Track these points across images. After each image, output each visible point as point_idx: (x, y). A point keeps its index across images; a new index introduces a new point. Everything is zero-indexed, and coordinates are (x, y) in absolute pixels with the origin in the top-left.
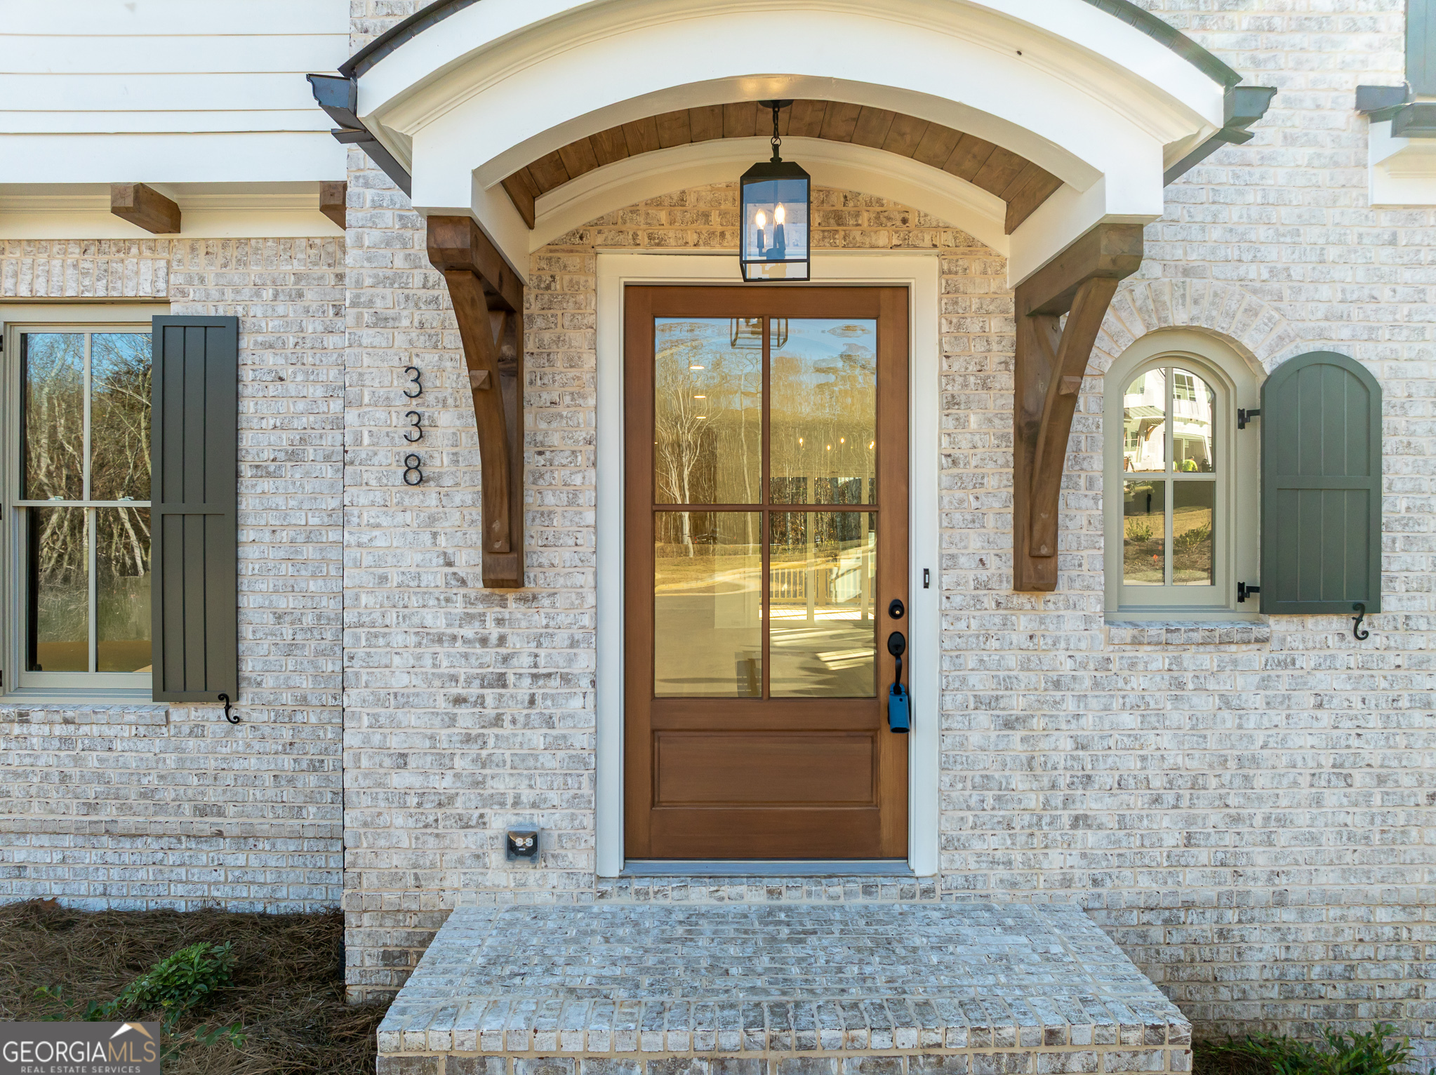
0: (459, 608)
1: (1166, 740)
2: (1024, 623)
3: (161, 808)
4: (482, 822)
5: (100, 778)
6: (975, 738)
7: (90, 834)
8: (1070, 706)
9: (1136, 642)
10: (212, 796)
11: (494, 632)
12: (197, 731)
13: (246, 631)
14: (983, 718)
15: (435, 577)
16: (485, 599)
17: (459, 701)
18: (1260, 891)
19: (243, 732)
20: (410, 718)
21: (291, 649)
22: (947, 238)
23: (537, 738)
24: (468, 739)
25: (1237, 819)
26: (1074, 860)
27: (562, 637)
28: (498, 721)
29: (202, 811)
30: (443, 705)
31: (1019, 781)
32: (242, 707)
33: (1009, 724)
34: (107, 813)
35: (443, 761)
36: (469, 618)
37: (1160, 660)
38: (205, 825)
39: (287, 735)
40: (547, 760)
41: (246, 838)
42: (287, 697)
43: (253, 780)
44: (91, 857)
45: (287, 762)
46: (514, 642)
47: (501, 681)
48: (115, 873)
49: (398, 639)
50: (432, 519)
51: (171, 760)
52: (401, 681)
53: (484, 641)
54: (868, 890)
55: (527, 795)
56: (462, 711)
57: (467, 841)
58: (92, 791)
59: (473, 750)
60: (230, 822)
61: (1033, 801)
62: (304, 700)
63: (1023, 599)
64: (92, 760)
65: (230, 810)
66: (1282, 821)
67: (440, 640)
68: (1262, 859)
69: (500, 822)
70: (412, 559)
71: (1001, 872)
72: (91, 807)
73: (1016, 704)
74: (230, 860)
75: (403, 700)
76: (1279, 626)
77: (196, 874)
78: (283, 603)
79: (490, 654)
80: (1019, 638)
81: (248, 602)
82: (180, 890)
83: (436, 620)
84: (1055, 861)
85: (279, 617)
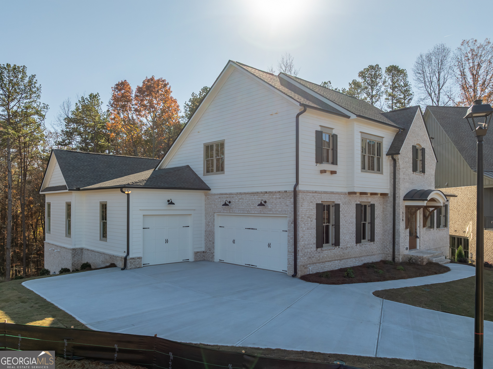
0: (404, 231)
2: (424, 230)
7: (366, 256)
8: (424, 236)
12: (372, 245)
13: (375, 235)
14: (422, 237)
15: (403, 228)
19: (374, 244)
21: (377, 236)
23: (407, 240)
24: (404, 241)
27: (408, 233)
28: (405, 239)
31: (423, 241)
34: (367, 254)
35: (404, 243)
37: (427, 232)
39: (377, 244)
40: (407, 242)
42: (377, 241)
43: (375, 249)
44: (366, 258)
45: (376, 247)
46: (406, 233)
47: (405, 236)
48: (367, 260)
50: (403, 224)
51: (371, 248)
52: (402, 236)
55: (406, 245)
57: (404, 249)
58: (366, 251)
60: (374, 254)
61: (423, 243)
63: (424, 228)
64: (366, 248)
65: (374, 252)
67: (403, 233)
69: (405, 247)
71: (422, 248)
74: (374, 257)
77: (372, 259)
78: (377, 232)
81: (375, 232)
82: (371, 261)
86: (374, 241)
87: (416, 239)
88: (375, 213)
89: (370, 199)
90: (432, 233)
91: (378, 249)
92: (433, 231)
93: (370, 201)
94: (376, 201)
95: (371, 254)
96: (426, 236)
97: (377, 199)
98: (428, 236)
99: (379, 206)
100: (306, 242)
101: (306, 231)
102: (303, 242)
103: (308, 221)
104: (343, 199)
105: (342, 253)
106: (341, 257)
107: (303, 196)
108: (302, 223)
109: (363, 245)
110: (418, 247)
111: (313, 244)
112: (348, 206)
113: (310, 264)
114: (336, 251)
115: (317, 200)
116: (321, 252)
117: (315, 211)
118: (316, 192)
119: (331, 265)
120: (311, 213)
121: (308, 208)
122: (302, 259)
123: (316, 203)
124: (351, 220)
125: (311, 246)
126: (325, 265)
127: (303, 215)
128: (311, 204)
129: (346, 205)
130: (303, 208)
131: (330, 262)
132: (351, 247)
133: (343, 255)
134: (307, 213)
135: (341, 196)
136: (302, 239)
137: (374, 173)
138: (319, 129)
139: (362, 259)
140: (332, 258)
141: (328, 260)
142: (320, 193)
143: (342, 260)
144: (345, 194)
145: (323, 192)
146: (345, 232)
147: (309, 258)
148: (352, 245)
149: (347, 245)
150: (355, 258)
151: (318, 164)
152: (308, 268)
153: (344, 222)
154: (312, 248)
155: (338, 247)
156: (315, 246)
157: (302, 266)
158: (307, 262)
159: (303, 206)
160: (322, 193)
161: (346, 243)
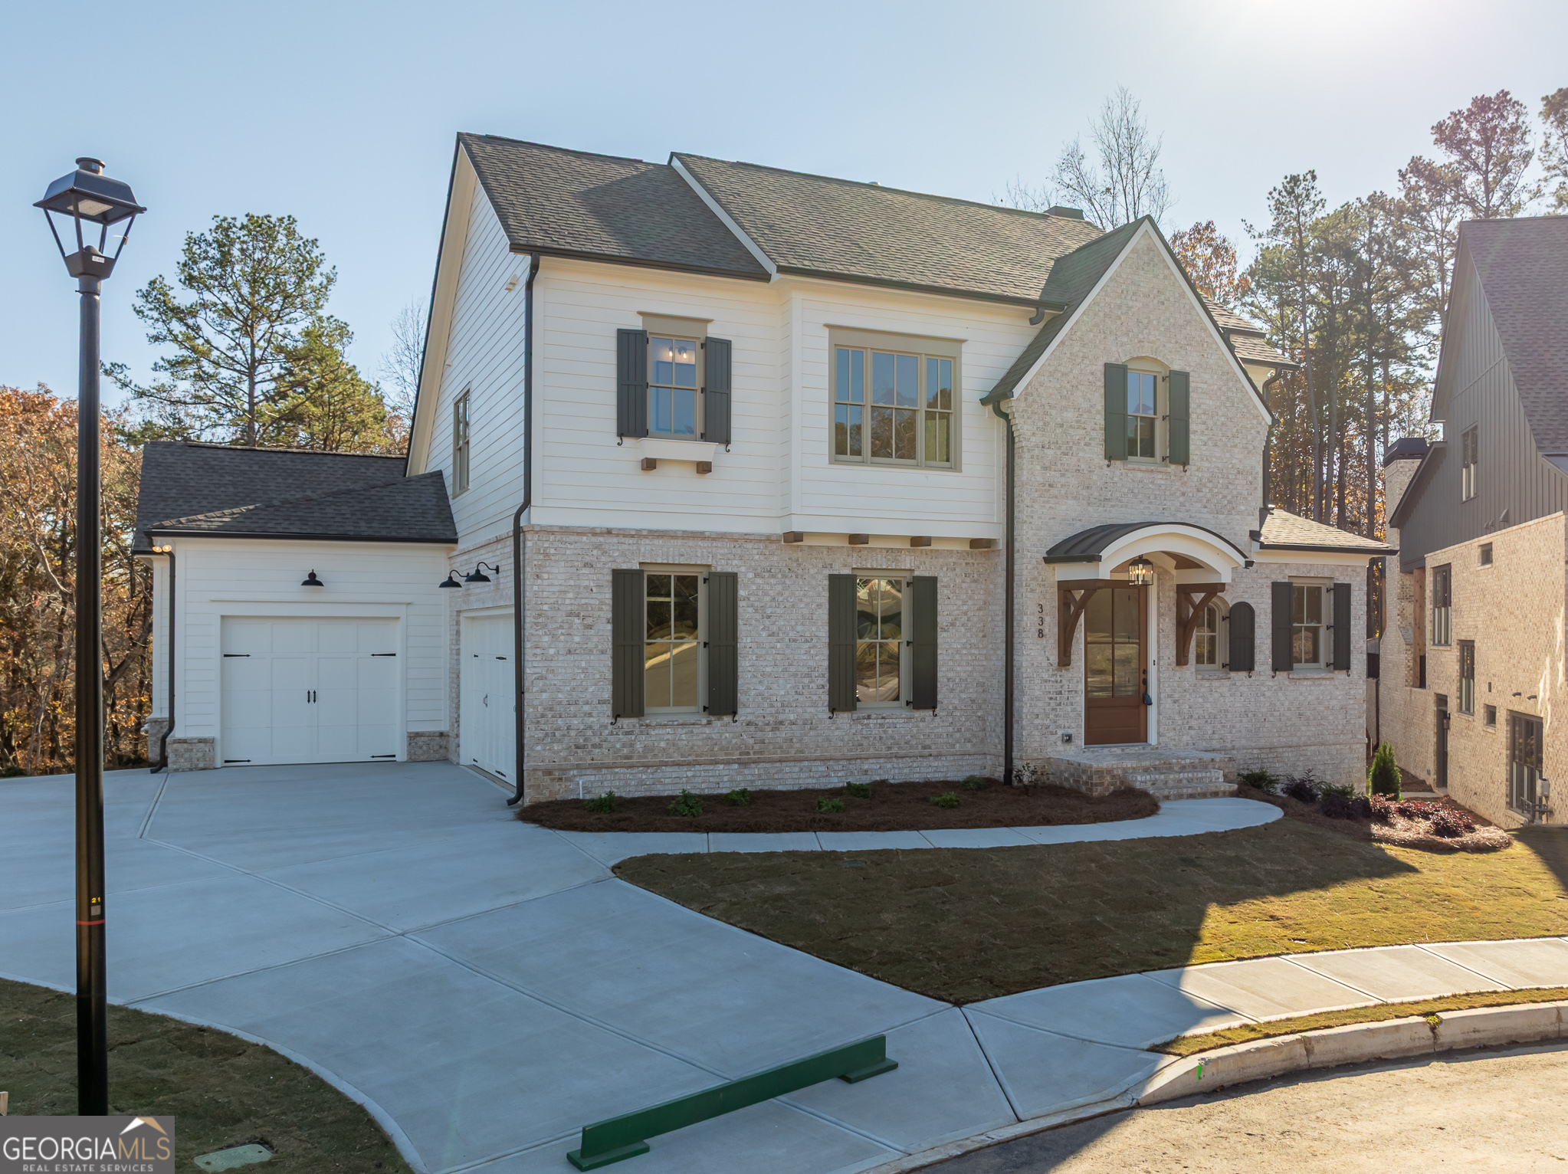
0: (1051, 672)
1: (1209, 705)
2: (1178, 674)
3: (912, 747)
4: (1056, 733)
5: (892, 738)
6: (1167, 706)
7: (888, 758)
8: (1188, 696)
9: (1202, 679)
10: (928, 742)
11: (1059, 679)
12: (923, 720)
13: (939, 685)
14: (1169, 700)
15: (1045, 664)
16: (1057, 670)
17: (1051, 698)
18: (1229, 745)
19: (937, 719)
20: (1040, 704)
21: (952, 690)
22: (1161, 570)
23: (1069, 709)
24: (1053, 709)
25: (1224, 726)
26: (1189, 738)
27: (1075, 680)
28: (1060, 704)
29: (924, 747)
30: (1047, 700)
31: (1177, 717)
32: (937, 711)
33: (1175, 702)
34: (895, 750)
35: (1047, 716)
36: (1053, 675)
37: (1207, 684)
38: (926, 752)
39: (951, 720)
40: (1071, 715)
41: (939, 756)
42: (951, 707)
43: (939, 736)
44: (889, 766)
45: (951, 729)
46: (1064, 682)
47: (1061, 693)
48: (897, 771)
49: (1036, 682)
50: (1045, 647)
51: (915, 730)
52: (1037, 693)
53: (1057, 682)
54: (1144, 749)
55: (1067, 725)
56: (1052, 701)
57: (1053, 738)
58: (889, 742)
59: (1054, 712)
60: (934, 751)
61: (1180, 722)
62: (956, 708)
63: (1178, 668)
64: (890, 731)
65: (933, 747)
66: (1234, 727)
67: (1046, 681)
68: (1229, 736)
69: (1060, 732)
70: (1040, 658)
71: (1174, 742)
72: (889, 748)
73: (1176, 696)
74: (933, 764)
75: (1038, 699)
76: (1233, 674)
77: (923, 770)
78: (950, 675)
79: (1058, 685)
80: (1177, 679)
81: (940, 674)
82: (917, 776)
83: (1046, 676)
84: (1185, 738)
85: (948, 680)
86: (934, 707)
87: (1142, 708)
88: (939, 608)
89: (908, 558)
90: (1242, 689)
91: (958, 735)
92: (1247, 683)
93: (908, 567)
94: (945, 569)
95: (916, 752)
96: (1200, 700)
97: (954, 560)
98: (1211, 699)
99: (964, 585)
100: (560, 695)
101: (561, 658)
102: (545, 696)
103: (570, 627)
104: (757, 557)
105: (751, 741)
106: (748, 753)
107: (546, 545)
108: (540, 632)
109: (869, 717)
110: (1153, 739)
111: (595, 701)
112: (784, 583)
113: (578, 767)
114: (721, 729)
115: (619, 560)
116: (637, 731)
117: (607, 595)
118: (609, 532)
119: (694, 776)
120: (583, 601)
121: (572, 583)
122: (539, 748)
123: (614, 566)
124: (799, 628)
125: (586, 708)
126: (657, 775)
127: (545, 607)
128: (586, 571)
129: (773, 577)
130: (546, 583)
131: (685, 768)
132: (800, 722)
133: (757, 747)
134: (568, 602)
135: (749, 546)
136: (541, 683)
137: (917, 466)
138: (636, 324)
139: (866, 767)
140: (697, 756)
141: (677, 758)
142: (632, 536)
143: (753, 766)
144: (769, 539)
145: (645, 533)
146: (768, 669)
147: (577, 747)
148: (807, 716)
149: (777, 712)
150: (824, 760)
151: (627, 441)
152: (568, 779)
153: (764, 634)
154: (590, 715)
155: (727, 719)
156: (608, 709)
157: (540, 773)
158: (565, 759)
159: (545, 576)
160: (645, 537)
161: (772, 706)
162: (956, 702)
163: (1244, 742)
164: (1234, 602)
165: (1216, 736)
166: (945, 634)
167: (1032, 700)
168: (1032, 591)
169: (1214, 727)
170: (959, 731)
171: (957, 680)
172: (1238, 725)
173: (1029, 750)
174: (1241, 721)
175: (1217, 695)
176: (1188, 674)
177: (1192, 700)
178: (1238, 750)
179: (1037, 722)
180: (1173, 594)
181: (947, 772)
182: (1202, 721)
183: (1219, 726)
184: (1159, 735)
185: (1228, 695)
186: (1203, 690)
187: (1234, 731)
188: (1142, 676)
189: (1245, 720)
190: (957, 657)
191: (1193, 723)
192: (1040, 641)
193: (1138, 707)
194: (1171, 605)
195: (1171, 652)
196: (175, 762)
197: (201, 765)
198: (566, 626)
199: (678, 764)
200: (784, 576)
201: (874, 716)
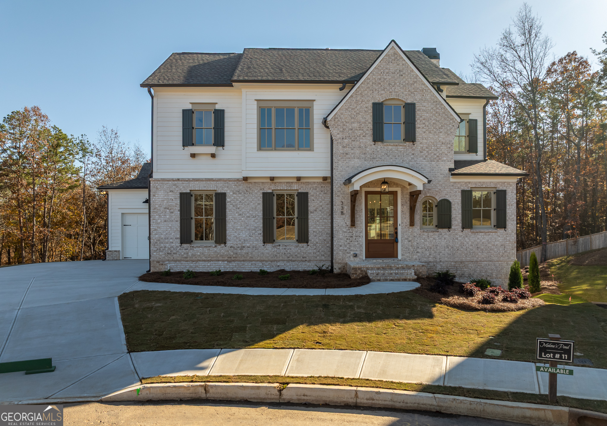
0: (347, 229)
1: (427, 243)
2: (411, 230)
3: (298, 257)
4: (350, 253)
5: (290, 253)
6: (405, 243)
7: (288, 261)
8: (416, 239)
9: (423, 232)
10: (305, 256)
11: (351, 231)
12: (303, 247)
13: (309, 234)
14: (406, 240)
15: (344, 225)
16: (350, 228)
17: (347, 239)
18: (438, 260)
19: (309, 247)
20: (342, 241)
21: (315, 236)
22: (402, 186)
23: (356, 243)
24: (348, 243)
25: (435, 252)
26: (417, 257)
27: (359, 232)
28: (352, 241)
29: (303, 258)
30: (345, 239)
31: (410, 248)
32: (309, 243)
33: (409, 241)
34: (291, 258)
35: (346, 246)
36: (348, 230)
37: (426, 234)
38: (304, 259)
39: (315, 247)
40: (357, 246)
41: (309, 261)
42: (315, 242)
43: (310, 253)
44: (288, 264)
45: (315, 251)
46: (354, 232)
47: (352, 237)
48: (292, 266)
49: (340, 232)
50: (344, 219)
51: (299, 251)
52: (341, 237)
53: (350, 232)
54: (393, 260)
55: (355, 250)
56: (348, 240)
57: (348, 255)
58: (288, 255)
59: (349, 245)
60: (307, 259)
61: (412, 250)
62: (317, 243)
63: (411, 227)
64: (289, 251)
65: (307, 257)
66: (441, 252)
67: (345, 232)
68: (438, 256)
69: (352, 253)
70: (342, 223)
71: (409, 258)
72: (288, 257)
73: (410, 239)
74: (307, 264)
75: (341, 239)
76: (440, 230)
77: (303, 266)
78: (315, 230)
79: (351, 234)
80: (410, 232)
81: (310, 230)
82: (300, 268)
83: (345, 230)
84: (415, 257)
85: (314, 232)
86: (307, 242)
87: (395, 244)
88: (309, 204)
89: (295, 186)
90: (445, 236)
91: (318, 253)
92: (448, 234)
93: (296, 189)
94: (312, 189)
95: (300, 259)
96: (423, 241)
97: (316, 185)
98: (428, 240)
99: (320, 195)
100: (162, 236)
101: (162, 223)
102: (157, 236)
103: (165, 213)
104: (234, 187)
105: (232, 253)
106: (231, 258)
107: (157, 185)
108: (155, 215)
109: (279, 246)
110: (400, 257)
111: (174, 238)
112: (245, 196)
113: (168, 260)
114: (220, 249)
115: (182, 189)
116: (189, 249)
117: (178, 202)
118: (178, 180)
119: (210, 265)
120: (170, 204)
121: (166, 197)
122: (155, 254)
123: (181, 192)
124: (251, 212)
125: (171, 240)
126: (197, 264)
127: (157, 206)
128: (171, 193)
129: (240, 194)
130: (157, 198)
131: (207, 262)
132: (251, 247)
133: (234, 256)
134: (164, 204)
135: (231, 183)
136: (155, 232)
137: (295, 150)
138: (189, 107)
139: (279, 264)
140: (211, 258)
141: (204, 258)
142: (187, 181)
143: (233, 262)
144: (238, 180)
145: (191, 180)
146: (239, 227)
147: (168, 254)
148: (254, 245)
149: (242, 243)
150: (261, 261)
151: (186, 148)
152: (165, 265)
153: (237, 215)
154: (172, 243)
155: (223, 245)
156: (179, 241)
157: (155, 262)
158: (164, 258)
159: (157, 195)
160: (192, 181)
161: (240, 241)
162: (317, 240)
163: (446, 259)
164: (440, 199)
165: (432, 256)
166: (312, 214)
167: (338, 239)
168: (338, 196)
169: (430, 252)
170: (319, 251)
171: (318, 232)
172: (443, 252)
173: (337, 260)
174: (445, 250)
175: (431, 239)
176: (416, 230)
177: (418, 241)
178: (443, 262)
179: (341, 248)
180: (408, 196)
181: (313, 267)
182: (424, 250)
183: (433, 252)
184: (402, 255)
185: (438, 238)
186: (424, 236)
187: (441, 254)
188: (395, 231)
189: (446, 250)
190: (318, 223)
191: (419, 250)
192: (342, 216)
193: (393, 243)
194: (407, 201)
195: (407, 220)
196: (108, 258)
197: (115, 259)
198: (164, 212)
199: (204, 261)
200: (245, 193)
201: (281, 245)
